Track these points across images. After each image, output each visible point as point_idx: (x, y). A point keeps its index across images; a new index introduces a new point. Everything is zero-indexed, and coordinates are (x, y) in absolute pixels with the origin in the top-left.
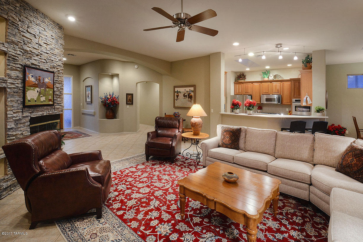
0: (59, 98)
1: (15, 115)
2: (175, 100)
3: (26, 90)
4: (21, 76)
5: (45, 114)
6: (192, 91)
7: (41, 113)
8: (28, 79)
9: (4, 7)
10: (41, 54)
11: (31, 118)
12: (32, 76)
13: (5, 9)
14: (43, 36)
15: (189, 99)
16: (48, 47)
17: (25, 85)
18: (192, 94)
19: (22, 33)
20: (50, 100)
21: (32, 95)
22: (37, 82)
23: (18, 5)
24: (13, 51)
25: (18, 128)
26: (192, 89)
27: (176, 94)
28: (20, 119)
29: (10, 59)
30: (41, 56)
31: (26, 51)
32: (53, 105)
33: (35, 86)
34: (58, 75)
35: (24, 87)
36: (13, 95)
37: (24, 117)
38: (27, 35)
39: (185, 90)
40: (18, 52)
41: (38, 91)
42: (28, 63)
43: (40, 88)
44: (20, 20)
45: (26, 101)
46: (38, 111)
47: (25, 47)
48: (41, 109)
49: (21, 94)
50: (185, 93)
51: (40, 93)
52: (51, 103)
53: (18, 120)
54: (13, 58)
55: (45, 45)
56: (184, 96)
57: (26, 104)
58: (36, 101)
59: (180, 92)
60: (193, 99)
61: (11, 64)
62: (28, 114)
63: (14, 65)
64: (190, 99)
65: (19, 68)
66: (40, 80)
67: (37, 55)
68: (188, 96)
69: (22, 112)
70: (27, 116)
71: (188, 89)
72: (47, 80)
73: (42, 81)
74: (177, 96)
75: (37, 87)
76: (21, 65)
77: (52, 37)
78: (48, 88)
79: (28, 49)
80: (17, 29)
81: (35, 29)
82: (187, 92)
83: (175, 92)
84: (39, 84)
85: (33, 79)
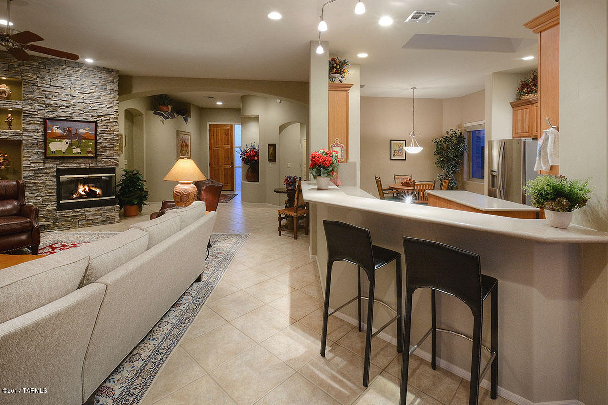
0: (108, 150)
1: (32, 165)
3: (48, 141)
4: (41, 128)
5: (82, 167)
7: (76, 165)
8: (50, 131)
9: (17, 70)
10: (74, 105)
11: (57, 169)
12: (58, 128)
13: (18, 71)
14: (76, 86)
16: (87, 97)
17: (47, 137)
19: (42, 89)
20: (90, 152)
21: (58, 146)
22: (64, 134)
23: (35, 64)
24: (30, 107)
25: (38, 177)
28: (39, 169)
29: (26, 114)
30: (73, 106)
31: (50, 105)
32: (95, 157)
34: (108, 124)
35: (45, 139)
36: (31, 147)
37: (47, 167)
38: (52, 89)
40: (38, 107)
41: (67, 143)
42: (51, 115)
43: (69, 139)
44: (38, 77)
45: (48, 152)
46: (70, 163)
47: (47, 101)
48: (75, 160)
49: (43, 145)
52: (91, 155)
53: (37, 169)
54: (29, 113)
55: (81, 95)
57: (47, 156)
58: (64, 153)
61: (27, 119)
62: (51, 165)
63: (32, 119)
65: (38, 121)
66: (69, 131)
67: (67, 107)
69: (44, 162)
70: (52, 167)
72: (82, 131)
76: (42, 118)
77: (95, 85)
78: (85, 139)
79: (52, 102)
80: (36, 86)
81: (63, 81)
85: (59, 131)
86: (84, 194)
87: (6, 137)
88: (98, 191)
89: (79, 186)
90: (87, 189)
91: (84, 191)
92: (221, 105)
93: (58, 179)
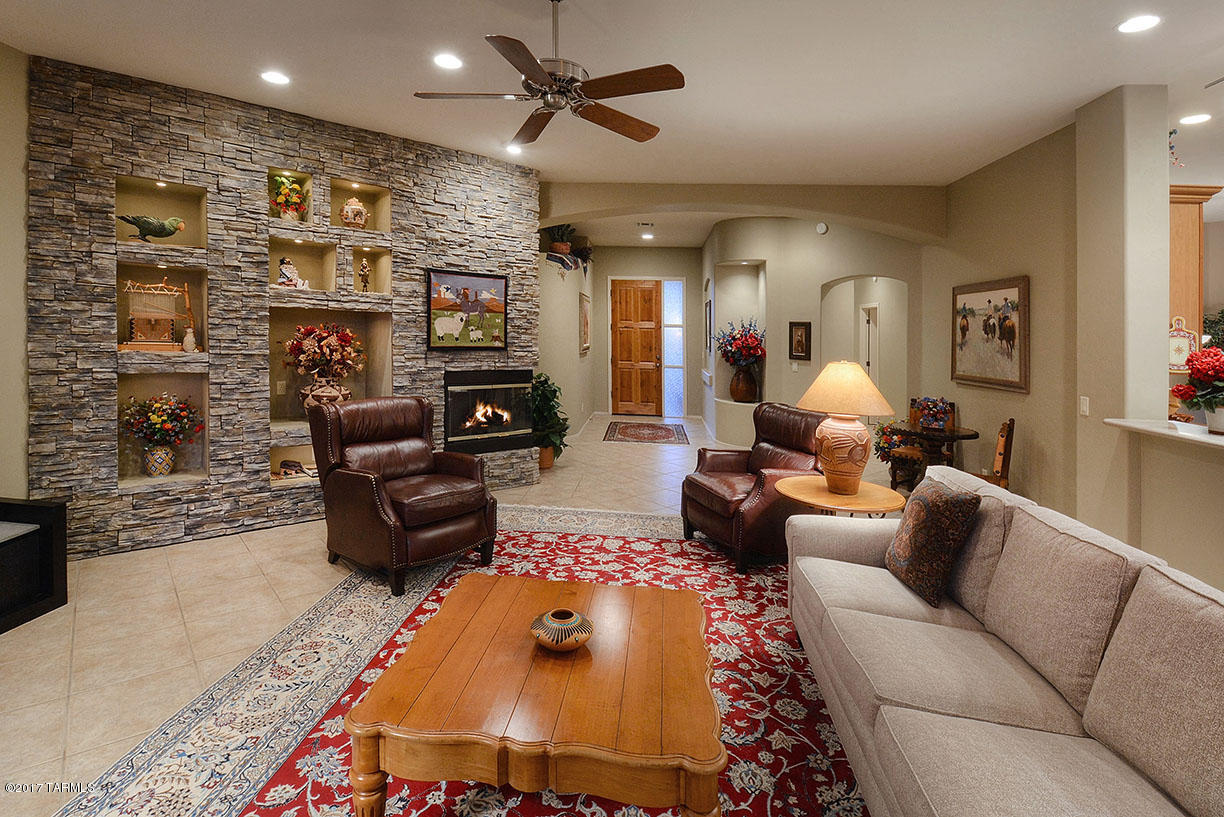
0: (523, 333)
1: (408, 364)
2: (958, 348)
3: (432, 316)
4: (421, 289)
5: (483, 368)
6: (1015, 307)
7: (474, 364)
8: (436, 296)
9: (382, 168)
10: (471, 242)
11: (446, 371)
12: (448, 289)
13: (384, 171)
14: (475, 203)
15: (1004, 342)
16: (491, 224)
17: (431, 308)
18: (1014, 319)
19: (422, 208)
20: (496, 338)
21: (447, 326)
22: (458, 301)
23: (411, 156)
24: (404, 245)
25: (416, 388)
26: (1013, 294)
27: (959, 320)
28: (419, 372)
29: (398, 260)
30: (471, 245)
31: (434, 241)
32: (504, 349)
33: (454, 308)
34: (523, 282)
35: (428, 311)
36: (405, 327)
37: (430, 369)
38: (437, 209)
39: (990, 302)
40: (415, 246)
41: (462, 320)
42: (439, 263)
43: (465, 312)
44: (415, 184)
45: (433, 338)
46: (465, 360)
47: (431, 234)
48: (474, 355)
49: (424, 324)
50: (990, 317)
51: (467, 323)
52: (497, 344)
53: (415, 373)
54: (403, 258)
55: (482, 222)
56: (988, 329)
57: (432, 345)
58: (457, 339)
59: (972, 312)
60: (1017, 341)
61: (400, 270)
62: (437, 364)
63: (407, 271)
64: (1008, 342)
65: (417, 274)
66: (466, 296)
67: (461, 245)
68: (1000, 328)
69: (426, 358)
70: (438, 369)
71: (998, 297)
72: (485, 295)
73: (472, 298)
74: (964, 329)
75: (461, 311)
76: (422, 269)
77: (502, 200)
78: (490, 311)
79: (438, 236)
80: (412, 202)
81: (454, 193)
82: (997, 309)
83: (955, 312)
84: (466, 303)
85: (449, 296)
86: (484, 420)
87: (367, 306)
88: (506, 416)
89: (478, 406)
90: (490, 413)
91: (485, 415)
92: (650, 240)
93: (446, 391)
